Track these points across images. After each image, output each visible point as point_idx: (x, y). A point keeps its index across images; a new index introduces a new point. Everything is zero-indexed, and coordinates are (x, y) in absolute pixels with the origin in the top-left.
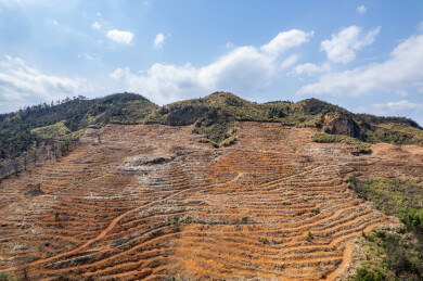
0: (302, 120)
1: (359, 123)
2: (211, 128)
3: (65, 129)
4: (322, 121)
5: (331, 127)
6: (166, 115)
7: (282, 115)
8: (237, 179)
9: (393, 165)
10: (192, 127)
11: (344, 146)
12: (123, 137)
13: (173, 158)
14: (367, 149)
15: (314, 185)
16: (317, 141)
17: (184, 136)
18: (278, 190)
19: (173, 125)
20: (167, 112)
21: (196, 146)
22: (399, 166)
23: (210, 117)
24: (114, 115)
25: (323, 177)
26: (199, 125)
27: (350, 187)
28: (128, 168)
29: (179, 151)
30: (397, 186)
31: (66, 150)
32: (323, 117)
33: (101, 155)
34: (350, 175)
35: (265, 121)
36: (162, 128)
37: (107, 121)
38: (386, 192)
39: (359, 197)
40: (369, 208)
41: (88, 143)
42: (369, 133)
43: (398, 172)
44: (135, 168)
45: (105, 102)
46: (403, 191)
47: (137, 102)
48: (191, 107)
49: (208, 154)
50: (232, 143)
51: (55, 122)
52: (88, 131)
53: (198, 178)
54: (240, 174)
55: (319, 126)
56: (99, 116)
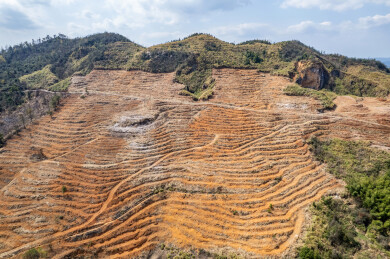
0: (277, 67)
1: (329, 70)
2: (190, 76)
3: (52, 77)
4: (295, 70)
5: (302, 76)
6: (147, 62)
7: (258, 61)
8: (213, 142)
9: (351, 124)
10: (172, 75)
11: (311, 101)
12: (109, 86)
13: (157, 116)
14: (331, 106)
15: (280, 148)
16: (288, 94)
17: (165, 87)
18: (248, 155)
19: (154, 72)
20: (148, 58)
21: (176, 100)
22: (356, 125)
23: (190, 63)
24: (97, 59)
25: (289, 139)
26: (179, 73)
27: (311, 150)
28: (118, 129)
29: (162, 108)
30: (350, 148)
31: (58, 105)
32: (296, 65)
33: (90, 111)
34: (312, 135)
35: (241, 68)
36: (144, 75)
37: (91, 68)
38: (340, 155)
39: (318, 160)
40: (323, 172)
41: (77, 94)
42: (338, 81)
43: (354, 133)
44: (124, 129)
45: (87, 44)
46: (354, 153)
47: (118, 43)
48: (172, 53)
49: (188, 110)
50: (210, 97)
51: (40, 67)
52: (75, 79)
53: (180, 140)
54: (217, 136)
55: (291, 75)
56: (82, 60)
